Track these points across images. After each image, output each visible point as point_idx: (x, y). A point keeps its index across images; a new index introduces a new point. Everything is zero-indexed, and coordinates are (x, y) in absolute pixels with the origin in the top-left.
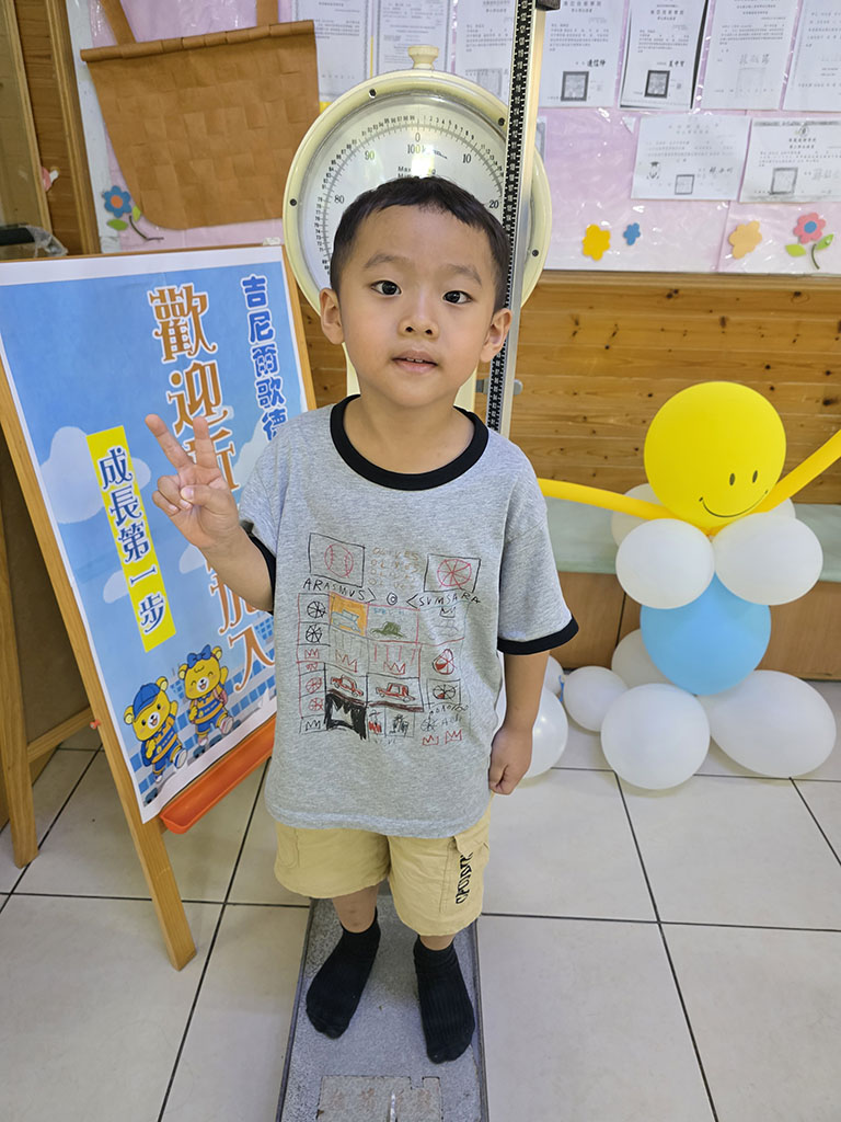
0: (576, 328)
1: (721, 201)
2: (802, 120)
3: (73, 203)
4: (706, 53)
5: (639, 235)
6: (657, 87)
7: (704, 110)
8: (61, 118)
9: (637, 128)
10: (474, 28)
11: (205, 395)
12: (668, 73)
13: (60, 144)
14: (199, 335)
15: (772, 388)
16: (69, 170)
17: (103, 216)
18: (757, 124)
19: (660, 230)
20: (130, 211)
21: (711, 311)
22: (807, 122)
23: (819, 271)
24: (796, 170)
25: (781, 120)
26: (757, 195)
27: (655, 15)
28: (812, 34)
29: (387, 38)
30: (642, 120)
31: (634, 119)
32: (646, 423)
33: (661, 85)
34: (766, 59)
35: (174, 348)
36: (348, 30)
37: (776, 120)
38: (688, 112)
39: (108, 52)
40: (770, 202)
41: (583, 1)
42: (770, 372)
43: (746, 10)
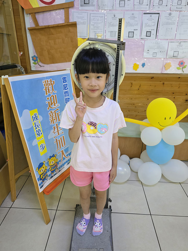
0: (131, 85)
1: (162, 58)
3: (26, 59)
4: (159, 28)
5: (145, 65)
6: (148, 34)
7: (158, 39)
8: (23, 42)
9: (144, 43)
10: (110, 23)
11: (54, 102)
12: (151, 32)
13: (23, 47)
14: (53, 89)
15: (174, 98)
16: (25, 52)
17: (32, 62)
18: (170, 42)
19: (150, 64)
20: (37, 60)
21: (161, 81)
22: (180, 42)
23: (184, 73)
24: (179, 52)
25: (175, 41)
26: (170, 57)
27: (148, 20)
28: (181, 23)
29: (92, 25)
30: (145, 41)
32: (147, 105)
33: (149, 34)
34: (171, 29)
35: (48, 92)
36: (84, 23)
38: (155, 40)
39: (34, 28)
40: (174, 59)
41: (133, 17)
42: (174, 94)
43: (167, 19)
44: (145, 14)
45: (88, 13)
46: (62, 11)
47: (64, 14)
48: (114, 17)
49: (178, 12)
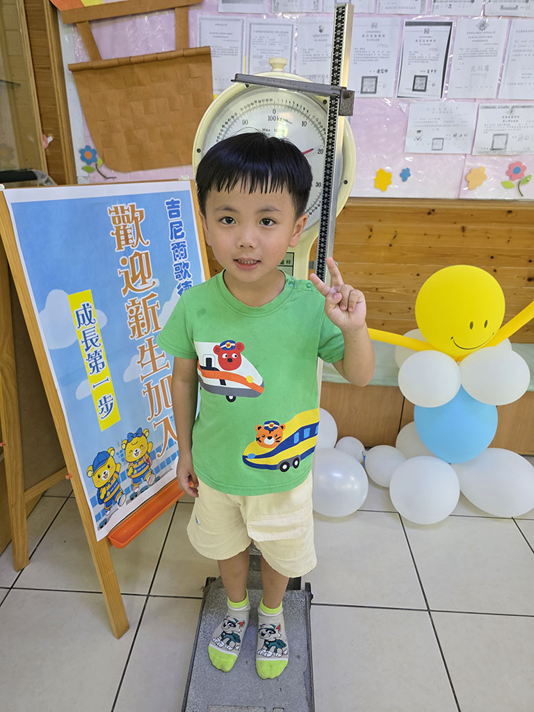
0: (371, 234)
1: (460, 154)
2: (511, 105)
3: (62, 156)
4: (450, 67)
5: (410, 175)
6: (420, 85)
7: (449, 99)
8: (55, 105)
9: (408, 110)
10: (307, 51)
11: (142, 272)
12: (427, 77)
13: (53, 120)
14: (139, 235)
15: (495, 271)
16: (59, 136)
17: (79, 164)
18: (482, 107)
19: (422, 172)
20: (96, 160)
21: (456, 223)
22: (514, 106)
23: (523, 198)
24: (507, 135)
25: (497, 105)
26: (483, 150)
27: (419, 43)
29: (254, 57)
30: (411, 105)
31: (406, 105)
32: (415, 292)
33: (422, 84)
34: (487, 69)
35: (123, 242)
36: (231, 52)
37: (494, 105)
38: (439, 100)
39: (86, 65)
40: (492, 155)
41: (374, 34)
42: (494, 259)
43: (473, 39)
44: (409, 24)
45: (243, 22)
46: (169, 16)
47: (173, 24)
48: (320, 33)
49: (507, 21)
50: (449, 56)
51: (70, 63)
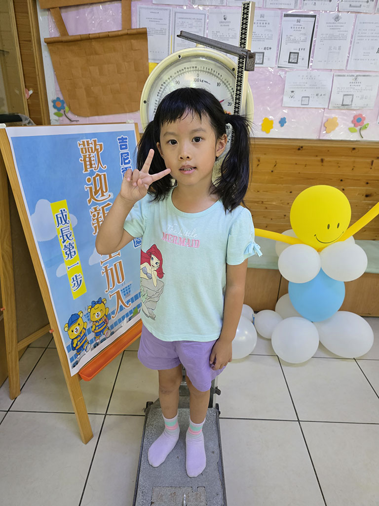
0: (258, 163)
1: (321, 108)
2: (355, 74)
3: (39, 104)
4: (314, 45)
5: (286, 122)
6: (293, 59)
7: (313, 69)
8: (35, 68)
9: (285, 77)
10: (215, 33)
11: (101, 187)
12: (298, 53)
13: (34, 79)
14: (99, 162)
15: (343, 190)
16: (37, 90)
17: (52, 111)
18: (336, 76)
19: (295, 120)
20: (64, 108)
21: (317, 156)
22: (358, 75)
23: (363, 139)
24: (353, 95)
25: (346, 74)
26: (336, 106)
27: (293, 29)
28: (359, 38)
30: (287, 73)
31: (284, 73)
32: (289, 205)
33: (295, 58)
34: (340, 49)
35: (88, 167)
36: (162, 32)
37: (344, 74)
38: (306, 70)
39: (57, 39)
40: (342, 109)
41: (262, 22)
42: (342, 183)
43: (331, 27)
44: (286, 15)
45: (170, 11)
46: (117, 6)
47: (120, 11)
48: (224, 20)
49: (354, 15)
50: (314, 39)
51: (45, 37)
